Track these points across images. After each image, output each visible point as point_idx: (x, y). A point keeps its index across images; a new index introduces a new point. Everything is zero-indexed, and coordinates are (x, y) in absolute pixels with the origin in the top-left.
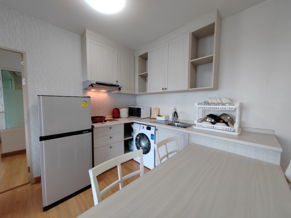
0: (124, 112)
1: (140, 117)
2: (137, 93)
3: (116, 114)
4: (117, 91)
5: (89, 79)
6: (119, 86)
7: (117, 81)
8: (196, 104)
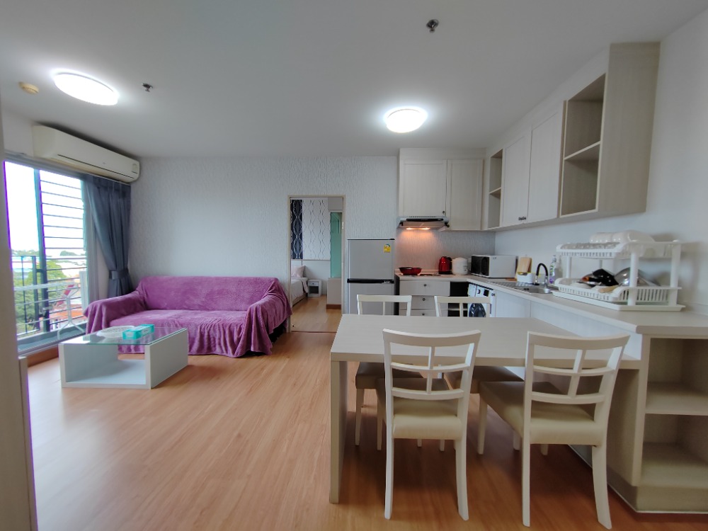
0: (459, 266)
1: (488, 275)
2: (486, 228)
3: (445, 266)
4: (444, 228)
5: (401, 214)
6: (442, 220)
7: (444, 212)
8: (558, 248)
